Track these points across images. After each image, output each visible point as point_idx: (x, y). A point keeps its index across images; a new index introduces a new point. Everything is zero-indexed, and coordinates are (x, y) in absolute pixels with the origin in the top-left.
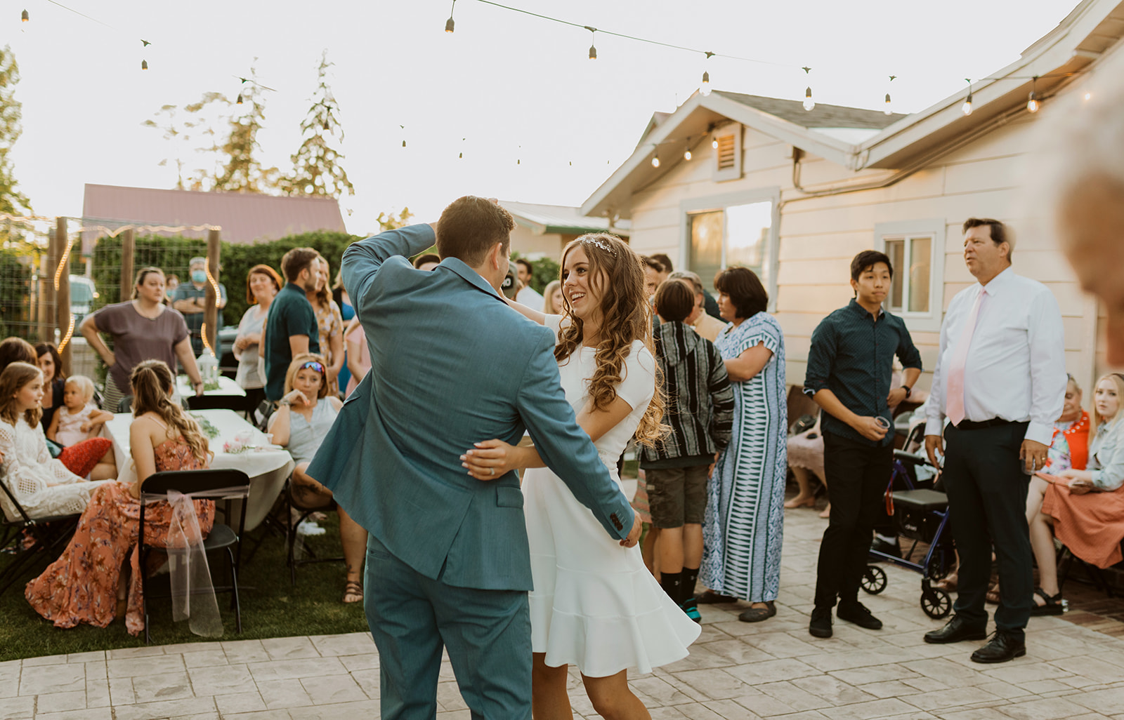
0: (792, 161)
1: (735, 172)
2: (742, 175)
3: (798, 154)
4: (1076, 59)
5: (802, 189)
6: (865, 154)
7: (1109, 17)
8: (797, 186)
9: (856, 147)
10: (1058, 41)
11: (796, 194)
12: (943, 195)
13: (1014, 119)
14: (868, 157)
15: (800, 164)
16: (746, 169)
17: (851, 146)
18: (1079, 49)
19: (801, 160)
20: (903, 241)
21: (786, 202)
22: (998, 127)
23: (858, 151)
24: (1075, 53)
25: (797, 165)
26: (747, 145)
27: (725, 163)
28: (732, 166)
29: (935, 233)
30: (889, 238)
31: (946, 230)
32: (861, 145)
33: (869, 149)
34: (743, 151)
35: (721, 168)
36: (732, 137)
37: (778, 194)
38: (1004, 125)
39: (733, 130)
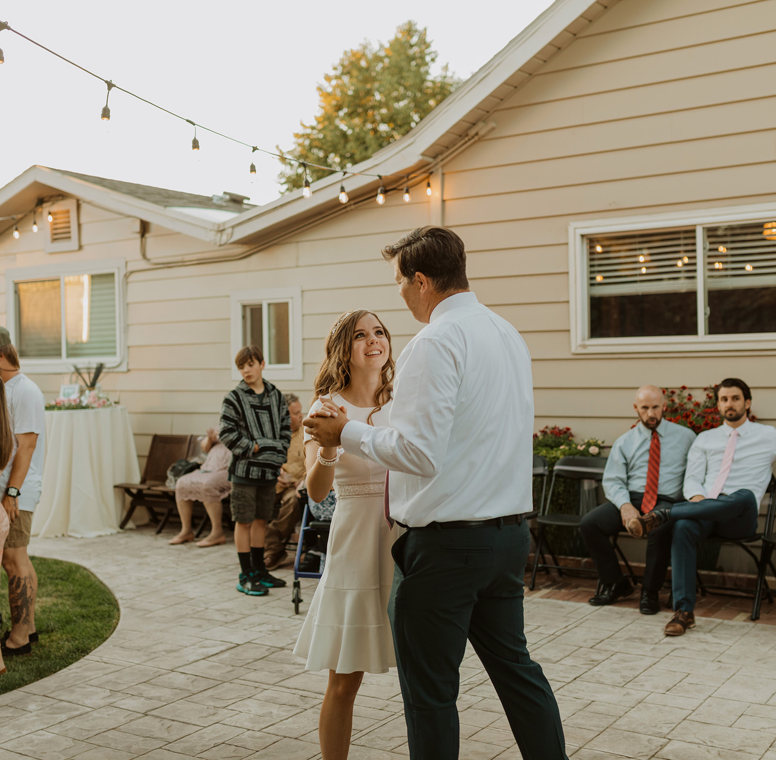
0: (139, 236)
1: (73, 244)
2: (80, 247)
3: (145, 227)
4: (421, 161)
5: (148, 260)
6: (229, 231)
7: (448, 132)
8: (144, 256)
9: (219, 225)
10: (406, 147)
11: (144, 265)
12: (297, 267)
13: (361, 206)
14: (232, 234)
15: (146, 238)
16: (83, 242)
17: (214, 224)
18: (423, 154)
19: (147, 235)
20: (261, 305)
21: (132, 272)
22: (347, 212)
23: (221, 228)
24: (421, 158)
25: (144, 239)
26: (83, 220)
27: (59, 235)
28: (69, 238)
29: (292, 298)
30: (245, 303)
31: (302, 296)
32: (224, 223)
33: (233, 227)
34: (79, 225)
35: (54, 240)
36: (68, 212)
37: (124, 264)
38: (352, 210)
39: (70, 205)
